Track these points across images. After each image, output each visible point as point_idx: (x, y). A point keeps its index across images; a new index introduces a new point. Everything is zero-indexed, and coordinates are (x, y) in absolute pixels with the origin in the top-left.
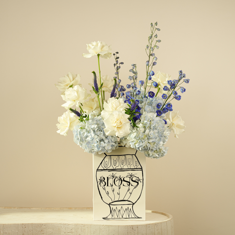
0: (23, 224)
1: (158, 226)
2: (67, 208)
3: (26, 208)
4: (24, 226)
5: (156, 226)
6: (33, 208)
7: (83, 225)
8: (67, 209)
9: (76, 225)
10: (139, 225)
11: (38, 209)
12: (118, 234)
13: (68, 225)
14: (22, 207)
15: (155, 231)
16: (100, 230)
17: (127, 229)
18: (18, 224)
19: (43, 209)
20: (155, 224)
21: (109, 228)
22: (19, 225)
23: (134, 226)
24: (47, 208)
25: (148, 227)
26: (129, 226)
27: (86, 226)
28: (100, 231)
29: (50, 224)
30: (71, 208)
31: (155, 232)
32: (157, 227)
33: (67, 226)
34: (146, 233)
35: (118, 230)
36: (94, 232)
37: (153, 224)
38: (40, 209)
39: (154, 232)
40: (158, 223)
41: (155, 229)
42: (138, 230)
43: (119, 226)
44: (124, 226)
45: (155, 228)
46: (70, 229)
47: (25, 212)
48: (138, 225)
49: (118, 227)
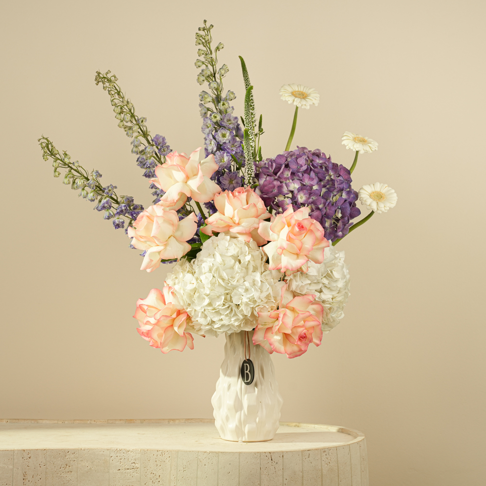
0: (24, 450)
1: (330, 454)
3: (27, 420)
4: (27, 454)
5: (325, 453)
6: (44, 421)
7: (161, 452)
8: (122, 421)
9: (144, 452)
10: (287, 452)
11: (56, 422)
12: (239, 470)
13: (125, 452)
14: (18, 419)
15: (322, 466)
16: (199, 463)
17: (259, 461)
18: (13, 450)
19: (66, 422)
20: (324, 450)
21: (218, 458)
22: (16, 452)
23: (274, 452)
24: (77, 421)
25: (307, 457)
26: (264, 454)
27: (166, 453)
28: (198, 465)
29: (84, 450)
30: (131, 420)
31: (322, 468)
32: (327, 456)
33: (123, 454)
34: (302, 469)
35: (239, 463)
36: (184, 467)
37: (318, 449)
38: (61, 422)
39: (320, 468)
40: (329, 449)
41: (323, 462)
42: (283, 461)
43: (240, 453)
44: (251, 453)
45: (323, 459)
46: (130, 460)
47: (26, 428)
48: (283, 452)
49: (239, 455)
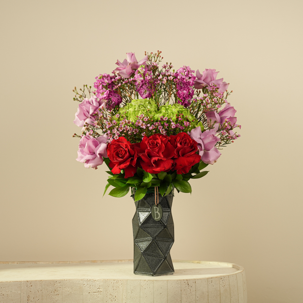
0: (28, 281)
1: (225, 280)
2: (89, 261)
3: (30, 262)
4: (29, 284)
5: (222, 280)
6: (41, 263)
7: (116, 281)
9: (105, 281)
10: (198, 279)
11: (48, 263)
12: (167, 292)
13: (93, 281)
14: (24, 262)
15: (220, 288)
16: (141, 287)
17: (180, 286)
18: (21, 281)
19: (54, 263)
20: (221, 278)
21: (154, 284)
22: (22, 283)
23: (189, 280)
24: (61, 262)
25: (210, 282)
26: (183, 281)
27: (120, 282)
28: (140, 289)
29: (67, 280)
30: (95, 261)
31: (220, 290)
32: (223, 282)
33: (92, 283)
34: (208, 290)
35: (167, 287)
36: (132, 290)
37: (218, 277)
38: (51, 263)
40: (224, 277)
41: (221, 285)
42: (195, 286)
44: (175, 280)
45: (221, 284)
46: (96, 286)
47: (29, 267)
48: (195, 279)
49: (167, 282)
